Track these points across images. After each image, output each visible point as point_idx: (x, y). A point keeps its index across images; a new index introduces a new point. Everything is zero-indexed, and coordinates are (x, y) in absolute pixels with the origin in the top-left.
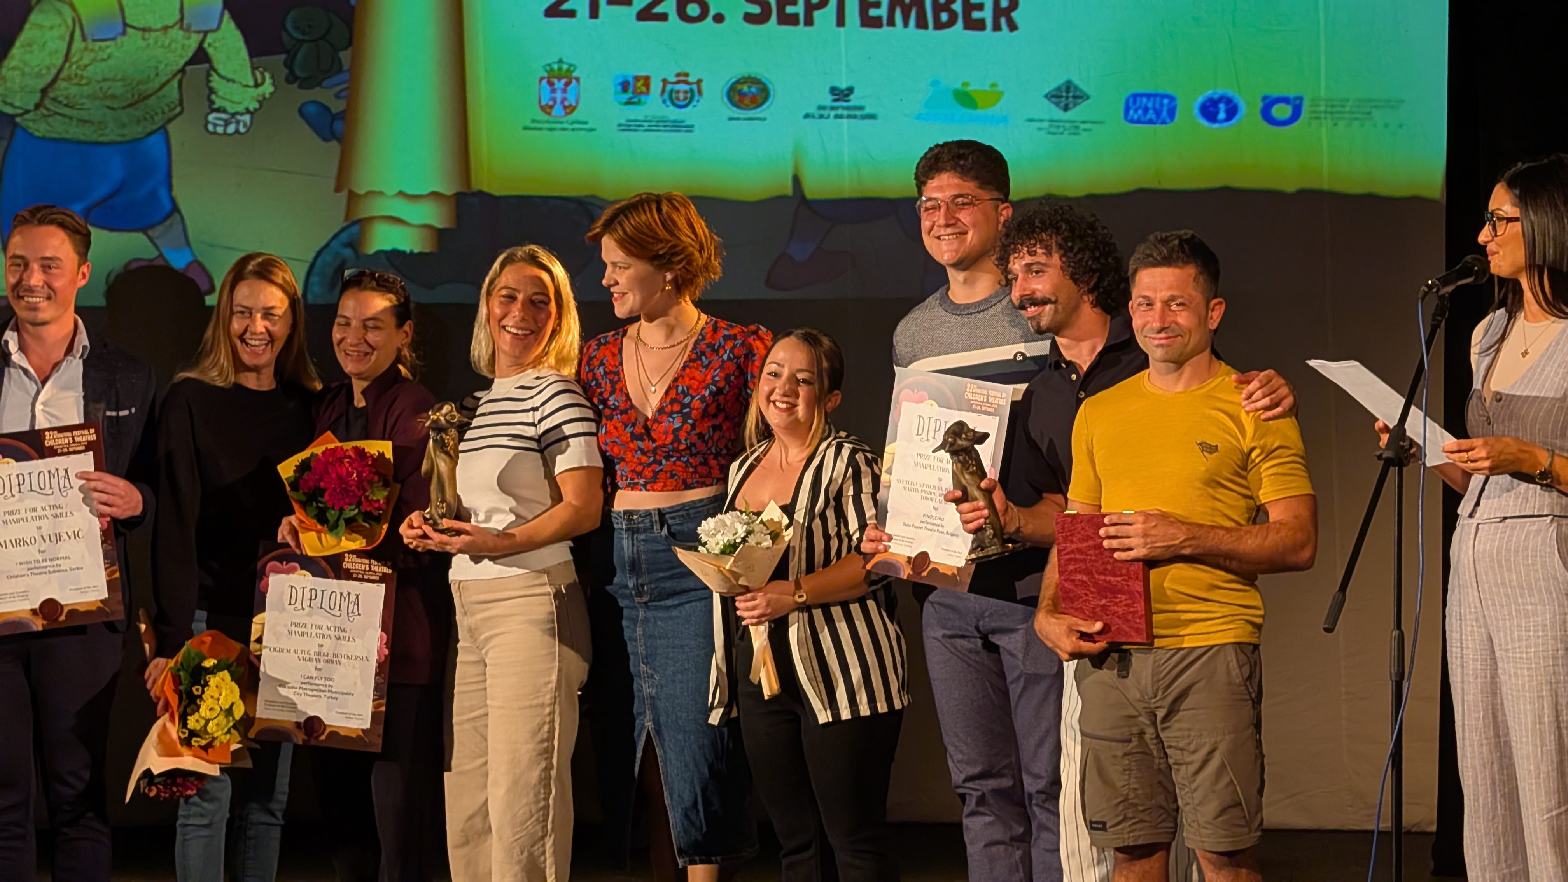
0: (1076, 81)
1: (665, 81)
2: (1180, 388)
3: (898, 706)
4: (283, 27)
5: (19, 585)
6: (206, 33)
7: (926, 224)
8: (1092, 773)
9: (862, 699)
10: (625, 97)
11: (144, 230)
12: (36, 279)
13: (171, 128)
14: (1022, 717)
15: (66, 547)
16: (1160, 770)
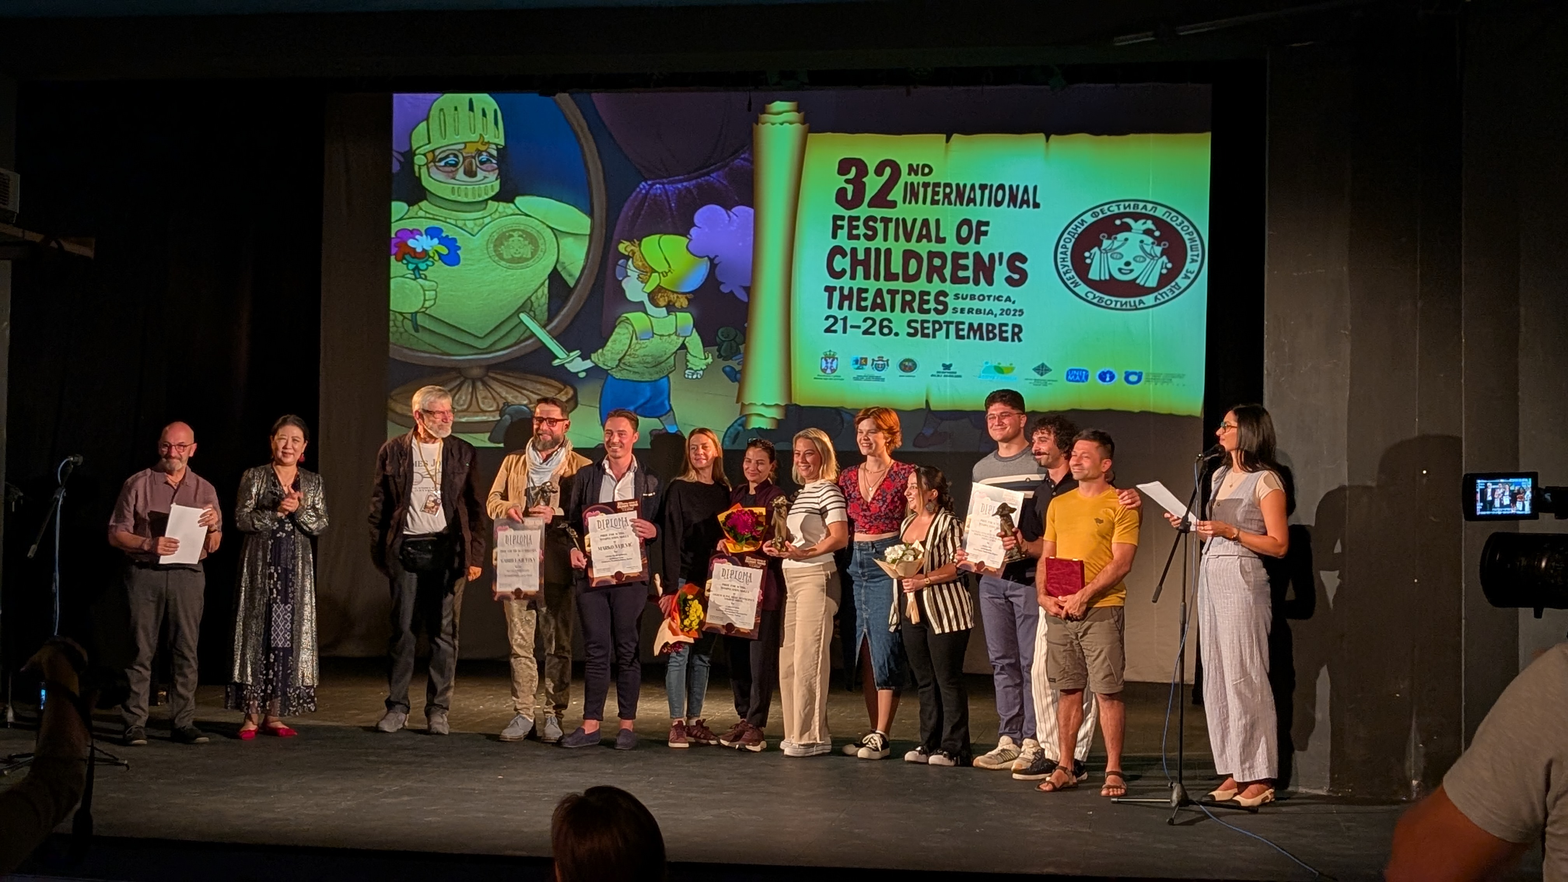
0: (1046, 363)
1: (873, 360)
2: (1090, 494)
3: (969, 626)
4: (717, 335)
5: (606, 565)
6: (686, 337)
7: (990, 425)
8: (1050, 658)
9: (954, 624)
10: (856, 366)
11: (658, 417)
12: (616, 439)
13: (671, 376)
14: (1020, 633)
15: (625, 550)
16: (1079, 658)
